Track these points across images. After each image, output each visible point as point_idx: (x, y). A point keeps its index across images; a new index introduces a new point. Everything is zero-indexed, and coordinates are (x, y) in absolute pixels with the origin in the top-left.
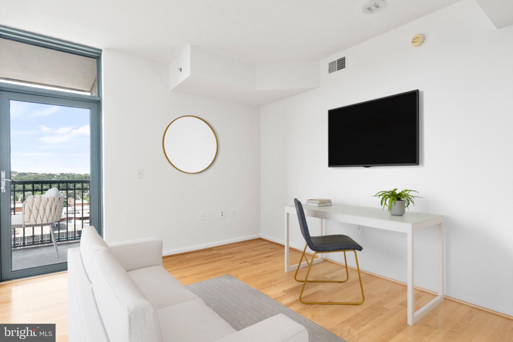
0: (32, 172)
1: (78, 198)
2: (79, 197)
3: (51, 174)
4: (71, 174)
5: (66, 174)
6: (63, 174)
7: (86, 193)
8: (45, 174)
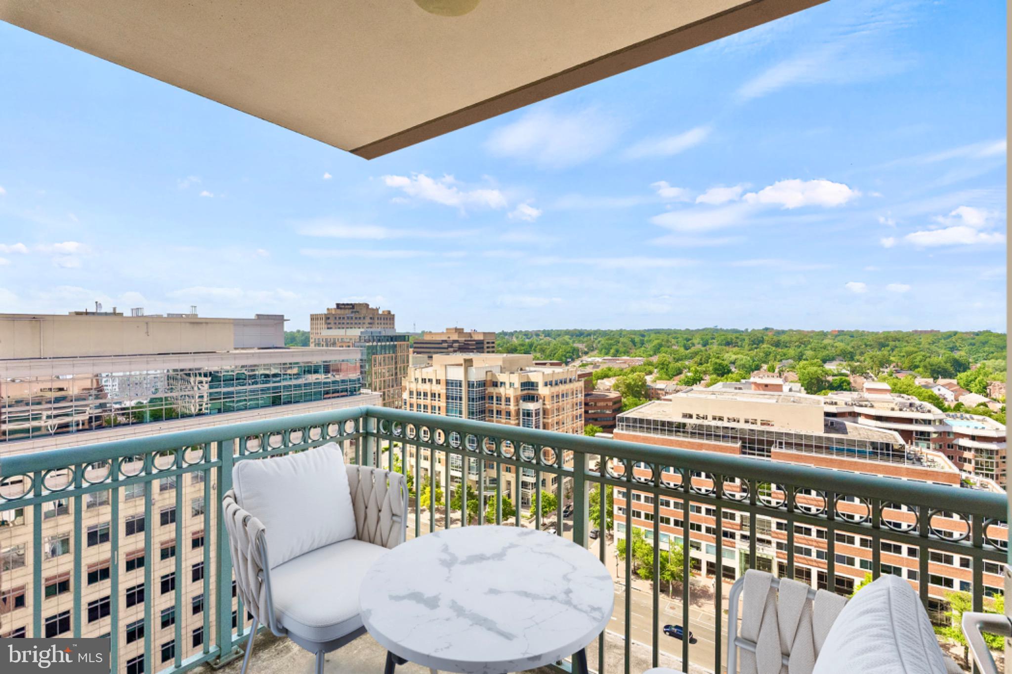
0: (794, 329)
1: (871, 377)
2: (872, 375)
3: (823, 332)
4: (857, 331)
5: (848, 331)
6: (843, 331)
7: (887, 368)
8: (813, 332)
